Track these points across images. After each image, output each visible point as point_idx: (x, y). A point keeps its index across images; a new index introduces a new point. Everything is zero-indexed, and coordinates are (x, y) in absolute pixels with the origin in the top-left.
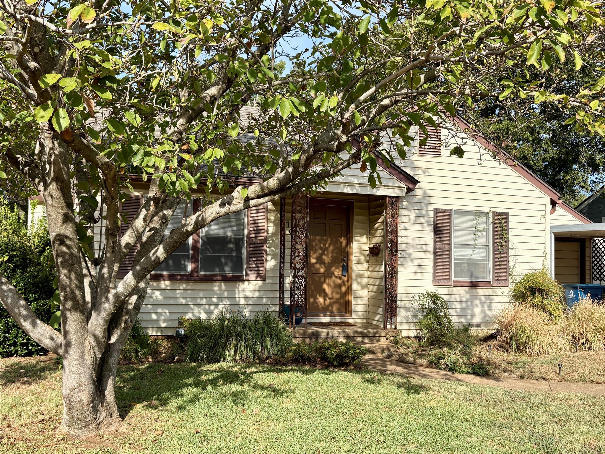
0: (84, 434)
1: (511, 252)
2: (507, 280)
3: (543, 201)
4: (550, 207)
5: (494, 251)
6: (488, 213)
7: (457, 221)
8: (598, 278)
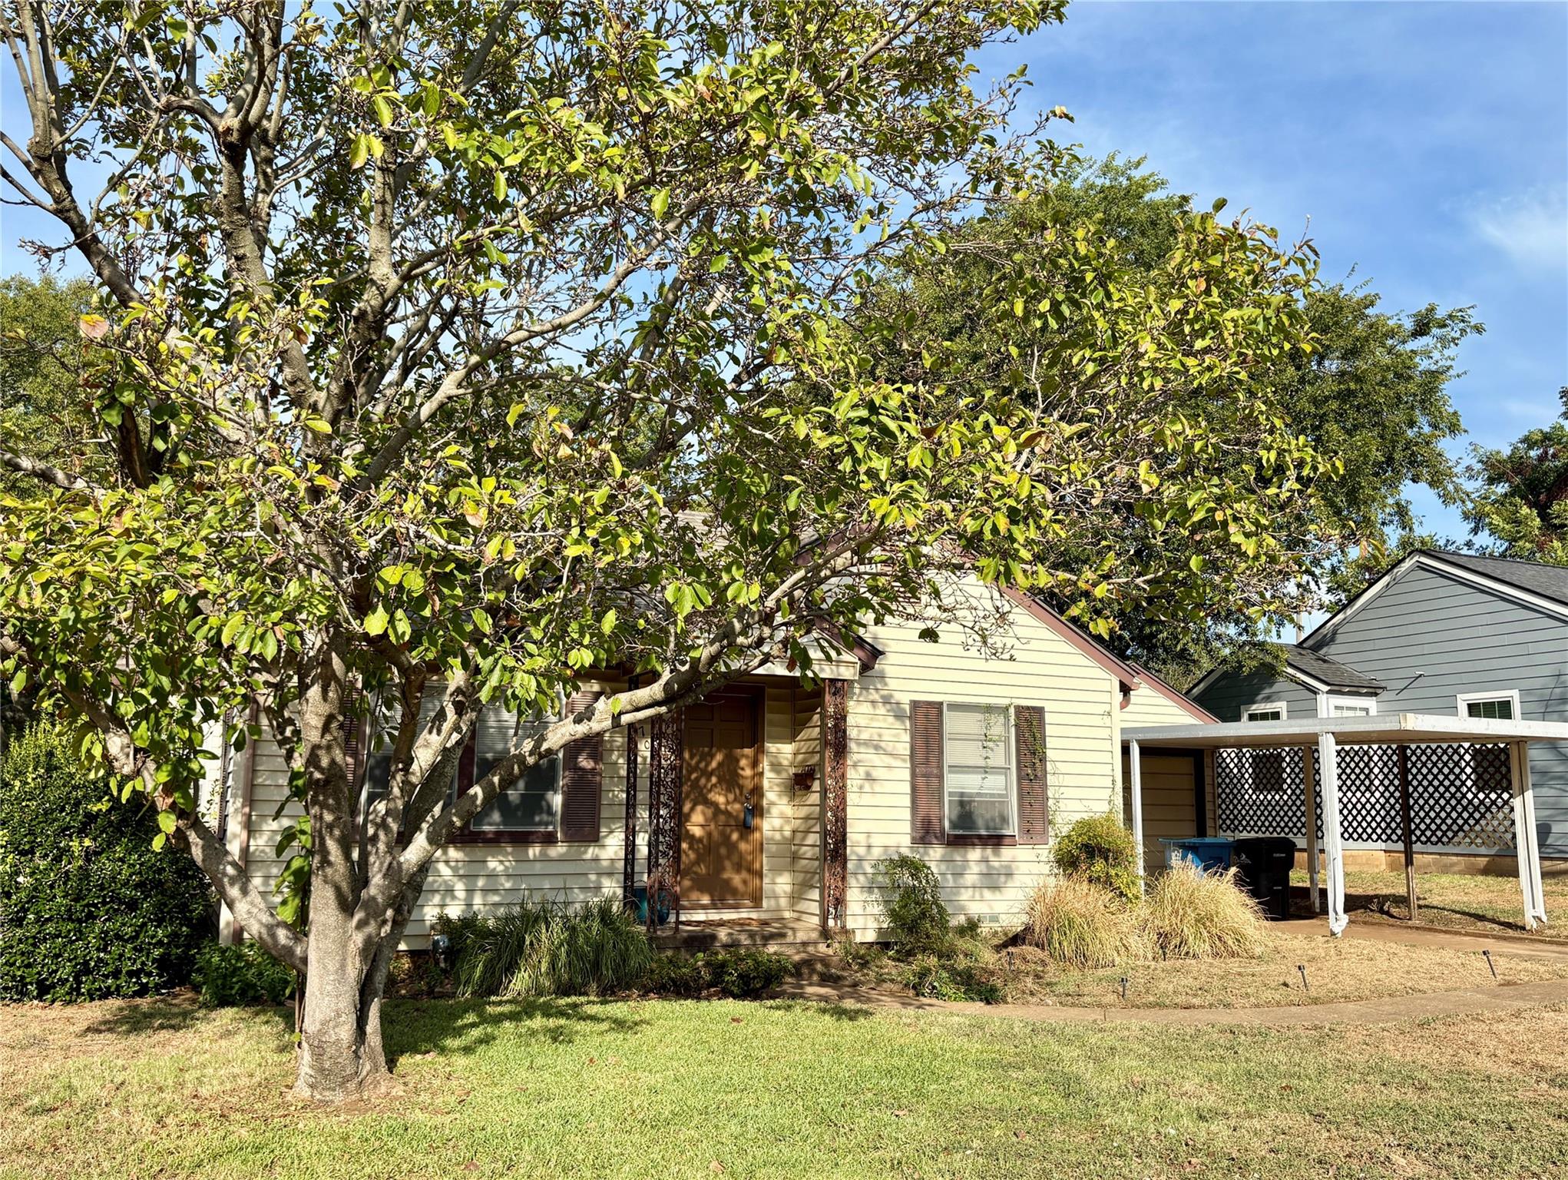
0: (338, 1098)
1: (1051, 780)
2: (1045, 832)
3: (1106, 686)
4: (1120, 696)
5: (1020, 778)
6: (1007, 708)
7: (952, 723)
8: (1228, 827)
